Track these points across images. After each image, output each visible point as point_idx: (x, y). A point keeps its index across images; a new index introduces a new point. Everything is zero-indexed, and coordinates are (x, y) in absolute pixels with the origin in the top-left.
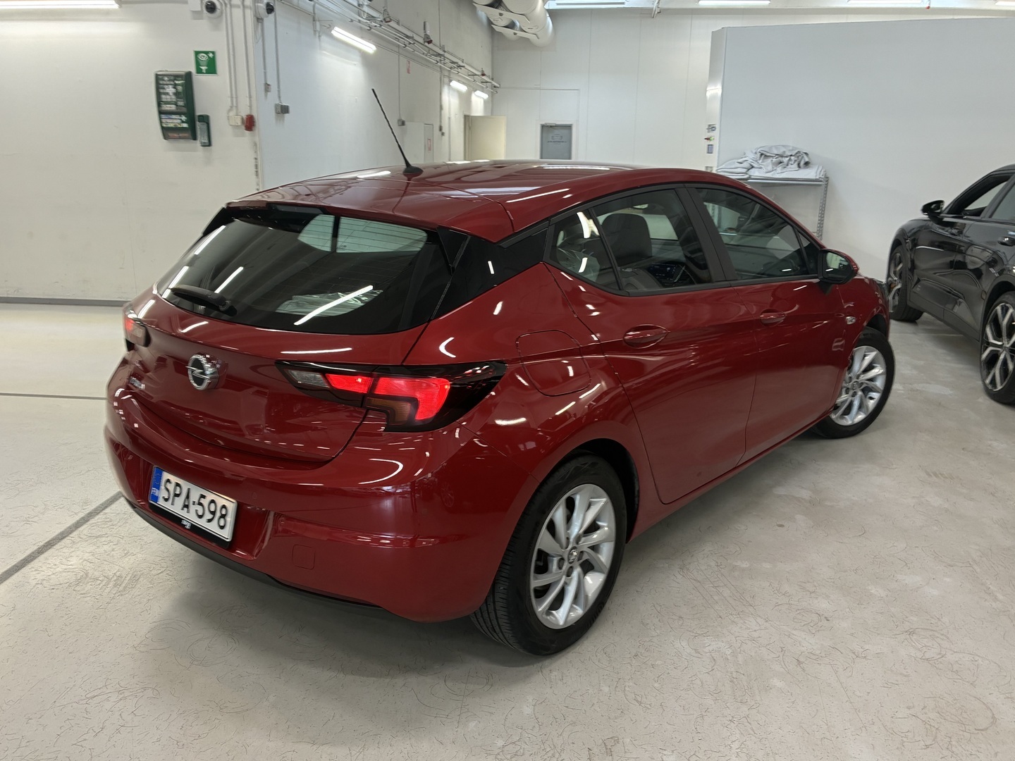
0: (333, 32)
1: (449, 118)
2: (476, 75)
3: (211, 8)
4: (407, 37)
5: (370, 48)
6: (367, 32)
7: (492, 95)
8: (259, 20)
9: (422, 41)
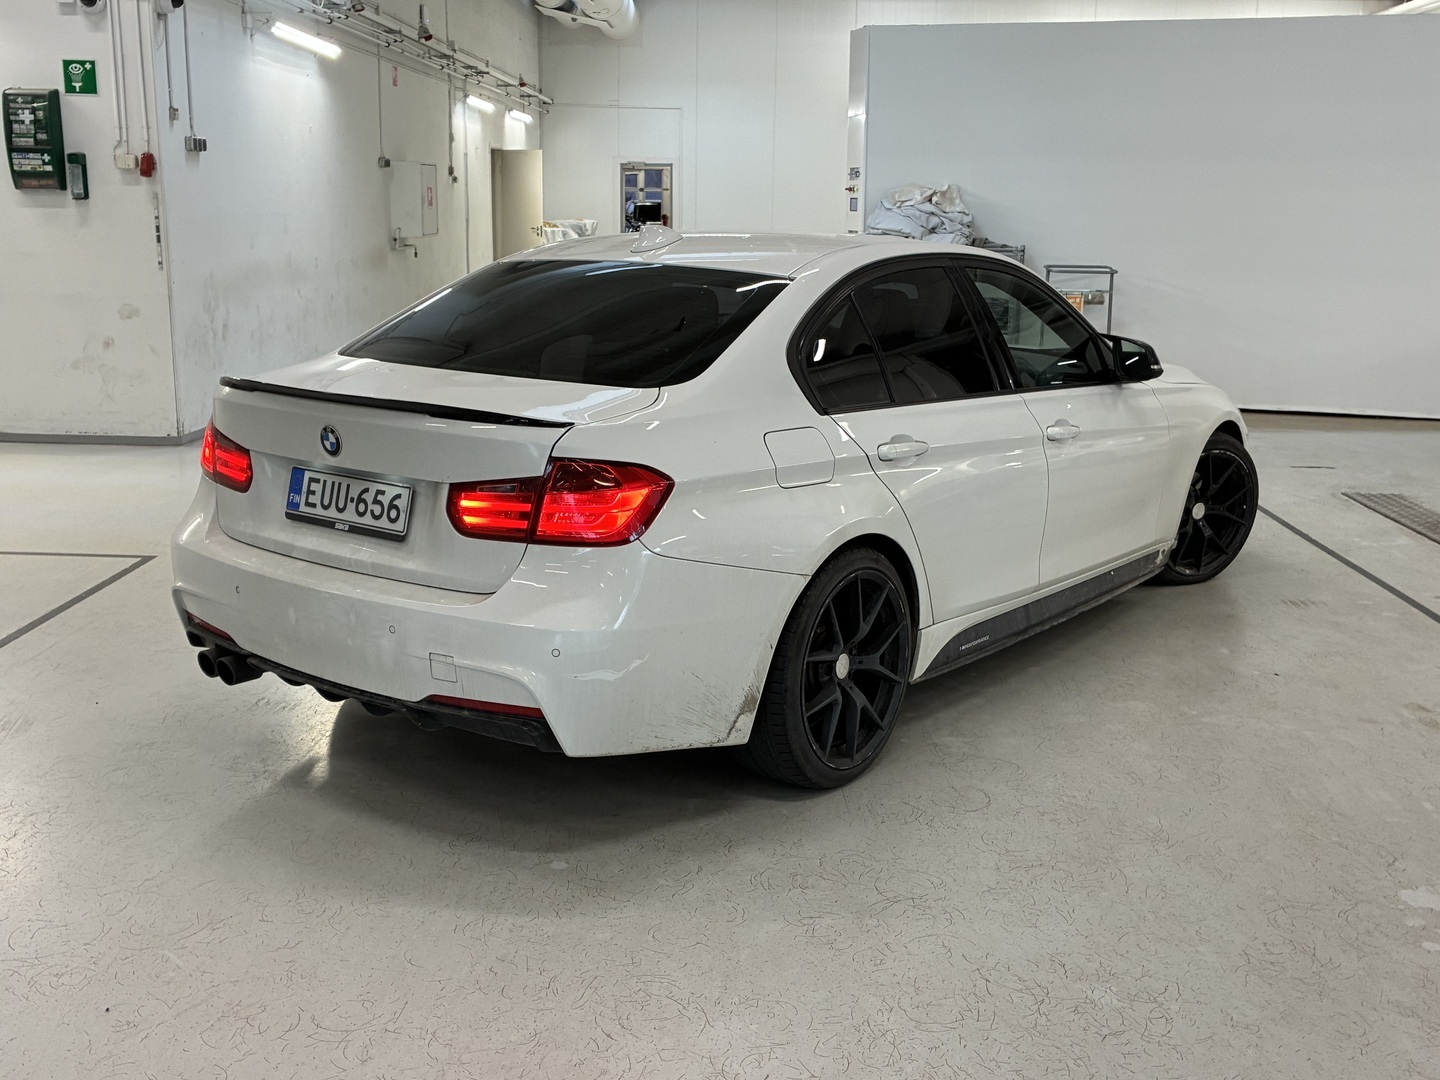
0: (274, 30)
1: (466, 155)
2: (509, 85)
4: (390, 31)
7: (540, 117)
8: (161, 16)
9: (415, 37)
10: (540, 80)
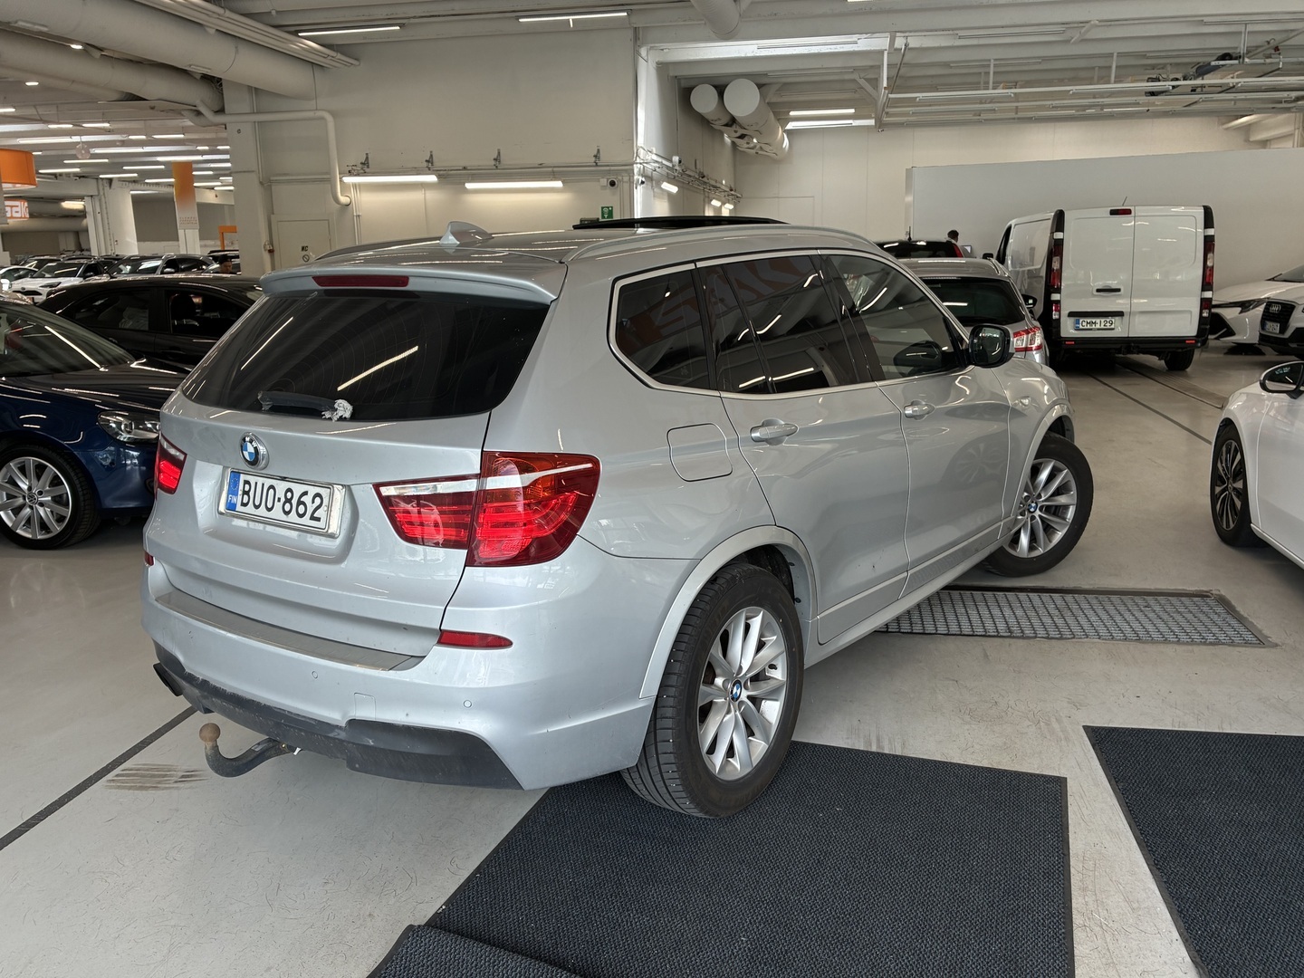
0: (663, 186)
2: (725, 191)
3: (613, 184)
4: (690, 176)
5: (674, 189)
6: (672, 180)
7: (735, 205)
9: (697, 177)
10: (735, 185)
